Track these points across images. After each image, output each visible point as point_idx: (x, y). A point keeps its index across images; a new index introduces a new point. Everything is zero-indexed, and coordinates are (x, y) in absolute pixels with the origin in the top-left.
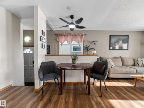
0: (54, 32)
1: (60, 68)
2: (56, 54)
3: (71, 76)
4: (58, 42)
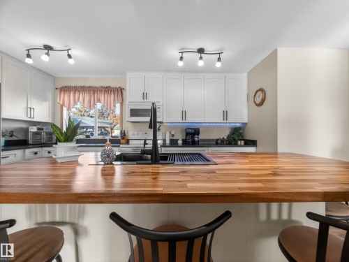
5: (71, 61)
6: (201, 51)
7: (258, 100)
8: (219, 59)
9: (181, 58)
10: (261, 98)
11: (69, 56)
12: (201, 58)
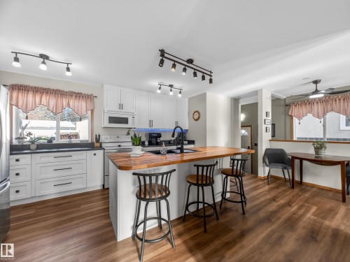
0: (283, 102)
1: (290, 157)
2: (288, 138)
3: (314, 175)
4: (292, 117)
5: (69, 74)
6: (171, 86)
7: (196, 117)
8: (180, 93)
9: (160, 88)
10: (197, 116)
11: (68, 69)
12: (171, 90)
